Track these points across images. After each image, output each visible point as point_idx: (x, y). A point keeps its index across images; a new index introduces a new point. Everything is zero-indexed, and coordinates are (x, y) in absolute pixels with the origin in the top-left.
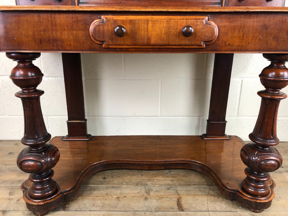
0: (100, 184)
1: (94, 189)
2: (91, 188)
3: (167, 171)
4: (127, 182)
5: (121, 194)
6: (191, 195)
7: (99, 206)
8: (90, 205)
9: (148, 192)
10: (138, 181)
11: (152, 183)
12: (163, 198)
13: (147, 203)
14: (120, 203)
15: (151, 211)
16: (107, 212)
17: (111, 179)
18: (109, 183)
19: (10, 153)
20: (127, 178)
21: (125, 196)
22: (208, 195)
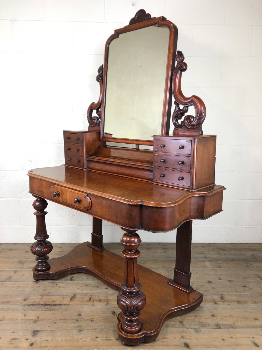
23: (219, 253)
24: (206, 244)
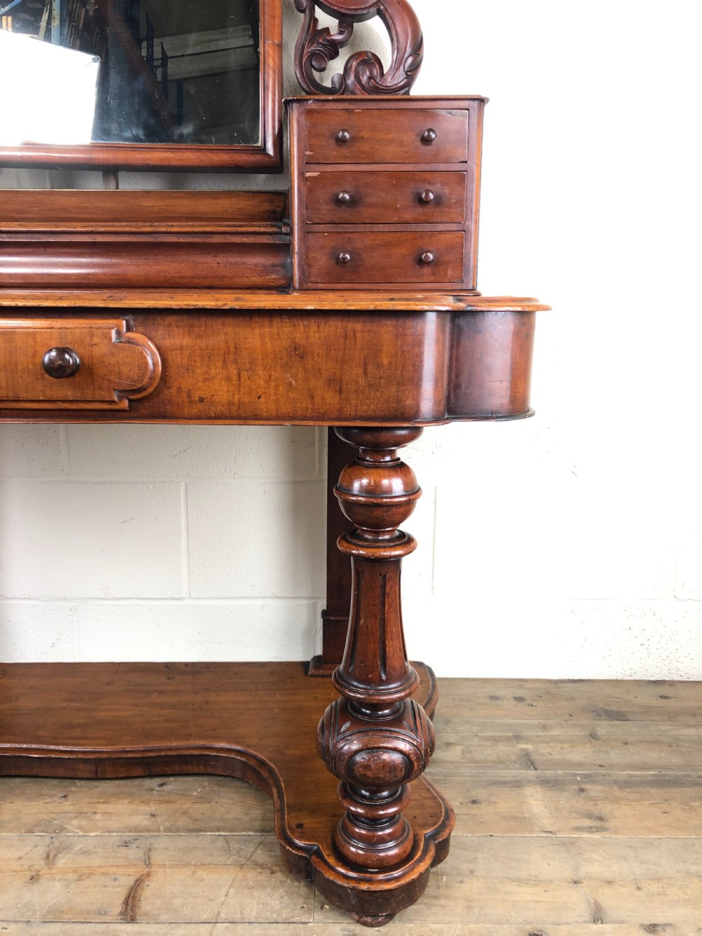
3: (154, 782)
4: (2, 821)
6: (187, 865)
9: (51, 858)
11: (84, 823)
12: (92, 877)
13: (31, 895)
15: (28, 922)
22: (245, 863)
23: (593, 736)
24: (538, 685)
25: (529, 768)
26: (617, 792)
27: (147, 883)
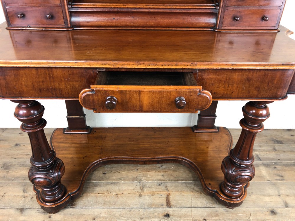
0: (100, 180)
1: (96, 186)
2: (93, 184)
3: (159, 165)
4: (124, 178)
5: (119, 190)
6: (178, 191)
7: (101, 204)
8: (94, 202)
9: (142, 189)
10: (134, 176)
11: (146, 178)
12: (155, 195)
13: (141, 200)
14: (119, 200)
15: (144, 208)
16: (108, 209)
17: (110, 175)
18: (108, 179)
19: (17, 145)
20: (125, 173)
21: (122, 192)
22: (193, 191)
25: (259, 160)
26: (285, 168)
27: (170, 196)
